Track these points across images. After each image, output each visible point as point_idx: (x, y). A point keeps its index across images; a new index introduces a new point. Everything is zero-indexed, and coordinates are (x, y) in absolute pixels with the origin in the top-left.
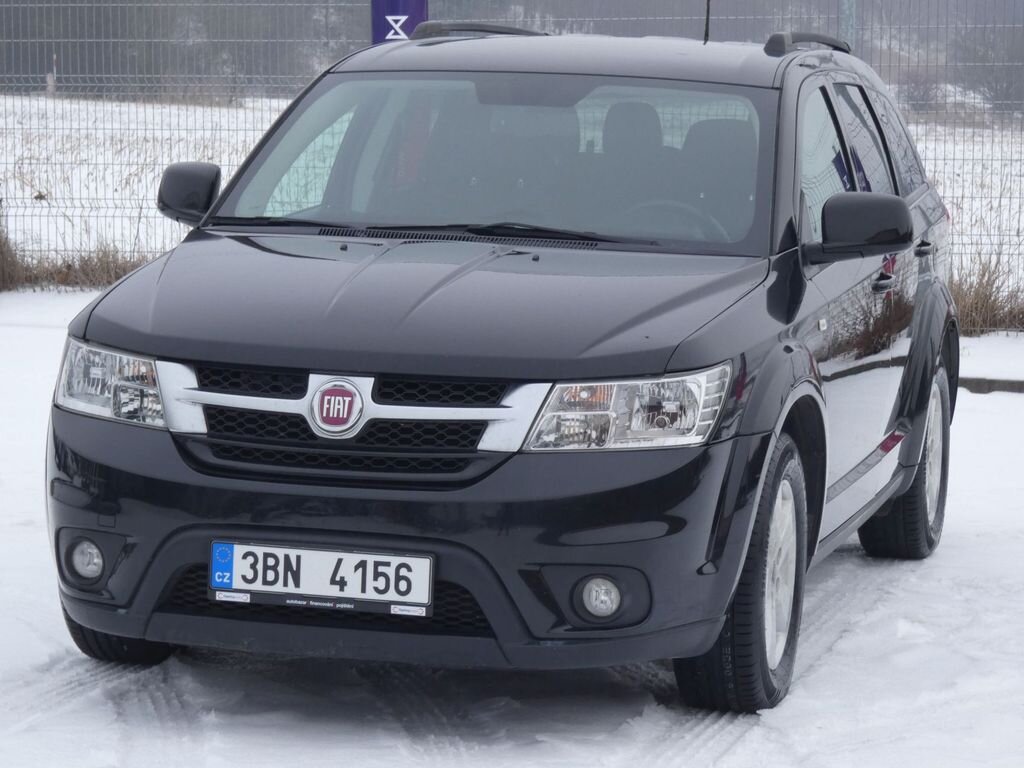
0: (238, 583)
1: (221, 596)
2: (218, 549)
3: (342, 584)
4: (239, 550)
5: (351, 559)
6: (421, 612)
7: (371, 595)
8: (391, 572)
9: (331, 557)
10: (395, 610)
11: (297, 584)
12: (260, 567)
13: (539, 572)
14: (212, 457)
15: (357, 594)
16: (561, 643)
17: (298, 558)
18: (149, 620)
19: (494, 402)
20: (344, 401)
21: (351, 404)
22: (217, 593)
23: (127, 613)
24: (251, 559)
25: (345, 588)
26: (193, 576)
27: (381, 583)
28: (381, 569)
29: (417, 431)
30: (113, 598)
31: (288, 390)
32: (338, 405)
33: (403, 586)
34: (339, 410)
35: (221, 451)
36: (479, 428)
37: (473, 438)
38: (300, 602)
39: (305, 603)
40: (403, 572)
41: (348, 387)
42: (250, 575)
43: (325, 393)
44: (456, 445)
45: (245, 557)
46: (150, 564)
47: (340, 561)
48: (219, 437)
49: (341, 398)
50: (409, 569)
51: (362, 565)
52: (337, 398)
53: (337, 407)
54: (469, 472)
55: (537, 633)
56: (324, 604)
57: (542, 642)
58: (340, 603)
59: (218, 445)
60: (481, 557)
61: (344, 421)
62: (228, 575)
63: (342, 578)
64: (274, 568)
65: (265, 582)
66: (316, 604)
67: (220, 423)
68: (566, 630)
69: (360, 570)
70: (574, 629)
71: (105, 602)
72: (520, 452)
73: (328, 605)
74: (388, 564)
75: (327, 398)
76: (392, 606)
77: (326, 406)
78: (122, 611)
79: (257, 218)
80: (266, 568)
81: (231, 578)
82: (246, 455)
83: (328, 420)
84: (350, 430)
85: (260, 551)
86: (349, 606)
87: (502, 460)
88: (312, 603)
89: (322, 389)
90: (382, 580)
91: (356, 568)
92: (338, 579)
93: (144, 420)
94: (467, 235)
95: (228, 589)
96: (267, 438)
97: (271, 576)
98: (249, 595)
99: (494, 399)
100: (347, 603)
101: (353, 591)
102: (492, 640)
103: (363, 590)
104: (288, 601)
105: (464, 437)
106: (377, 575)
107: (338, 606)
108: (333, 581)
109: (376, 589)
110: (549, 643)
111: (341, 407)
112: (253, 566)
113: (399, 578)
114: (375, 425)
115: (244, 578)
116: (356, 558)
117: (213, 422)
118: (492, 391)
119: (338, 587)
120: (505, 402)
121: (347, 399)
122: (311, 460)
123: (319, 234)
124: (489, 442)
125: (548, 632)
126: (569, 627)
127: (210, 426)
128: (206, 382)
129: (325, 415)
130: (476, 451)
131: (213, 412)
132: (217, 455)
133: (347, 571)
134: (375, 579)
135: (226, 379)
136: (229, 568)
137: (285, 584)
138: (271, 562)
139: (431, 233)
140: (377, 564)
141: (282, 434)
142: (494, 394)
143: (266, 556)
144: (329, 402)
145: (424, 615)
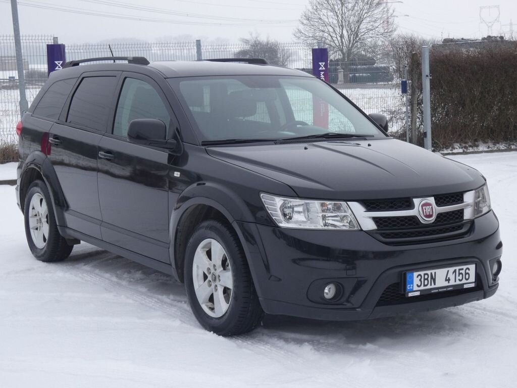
0: (415, 288)
1: (410, 295)
2: (408, 275)
4: (416, 274)
6: (473, 285)
7: (458, 282)
8: (463, 272)
10: (466, 286)
11: (435, 284)
12: (422, 280)
17: (435, 273)
24: (419, 277)
25: (450, 282)
28: (461, 272)
40: (467, 271)
45: (417, 277)
47: (448, 271)
48: (383, 230)
50: (469, 270)
59: (384, 233)
61: (430, 216)
63: (449, 278)
64: (427, 279)
65: (425, 286)
67: (381, 224)
74: (462, 269)
75: (424, 207)
77: (425, 211)
80: (425, 279)
81: (413, 287)
85: (422, 273)
88: (440, 290)
90: (461, 275)
97: (426, 283)
101: (452, 283)
106: (459, 274)
108: (446, 280)
112: (420, 280)
115: (417, 285)
121: (431, 207)
127: (378, 226)
128: (369, 208)
132: (384, 237)
134: (459, 276)
135: (378, 205)
137: (431, 285)
143: (425, 274)
144: (425, 209)
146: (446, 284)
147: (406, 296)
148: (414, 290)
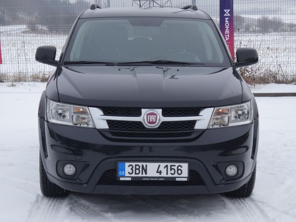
1: (121, 179)
2: (120, 164)
3: (160, 172)
4: (127, 164)
5: (163, 165)
6: (186, 179)
7: (169, 175)
8: (176, 168)
9: (157, 165)
10: (177, 179)
11: (146, 174)
12: (134, 169)
13: (217, 165)
14: (112, 136)
15: (165, 175)
16: (223, 185)
17: (146, 165)
18: (95, 187)
19: (197, 114)
20: (154, 117)
21: (156, 117)
22: (120, 178)
23: (87, 185)
24: (131, 167)
26: (108, 173)
27: (173, 172)
28: (172, 167)
29: (176, 124)
30: (81, 181)
31: (134, 114)
32: (152, 118)
33: (180, 172)
34: (153, 119)
35: (114, 134)
36: (194, 122)
37: (192, 125)
38: (147, 179)
39: (149, 179)
40: (180, 168)
41: (155, 112)
42: (131, 172)
43: (148, 115)
44: (187, 128)
45: (129, 166)
46: (95, 170)
47: (159, 166)
49: (153, 116)
50: (181, 167)
51: (167, 166)
52: (152, 116)
53: (152, 119)
54: (193, 136)
55: (216, 183)
56: (155, 179)
57: (218, 185)
58: (160, 178)
60: (201, 162)
61: (155, 123)
62: (124, 172)
63: (160, 171)
64: (139, 169)
66: (152, 179)
67: (113, 125)
68: (225, 181)
69: (166, 168)
70: (226, 181)
71: (78, 182)
72: (207, 129)
73: (156, 179)
74: (175, 166)
75: (148, 116)
76: (176, 178)
77: (149, 118)
78: (85, 185)
79: (80, 62)
80: (136, 169)
81: (124, 173)
82: (123, 134)
83: (149, 123)
84: (156, 126)
85: (134, 164)
86: (163, 179)
87: (203, 132)
88: (151, 179)
89: (147, 113)
91: (165, 167)
92: (159, 171)
93: (80, 125)
94: (151, 64)
95: (124, 176)
96: (129, 129)
98: (131, 178)
99: (197, 113)
100: (162, 178)
101: (164, 174)
102: (205, 186)
103: (167, 174)
104: (143, 179)
105: (190, 125)
106: (171, 169)
107: (159, 179)
108: (157, 172)
109: (171, 174)
110: (220, 186)
111: (153, 118)
112: (132, 169)
113: (178, 170)
114: (164, 124)
115: (129, 173)
116: (165, 164)
117: (110, 125)
118: (196, 111)
119: (159, 174)
120: (200, 114)
121: (155, 116)
122: (144, 135)
123: (106, 66)
124: (197, 126)
125: (220, 182)
126: (225, 180)
127: (109, 126)
128: (106, 113)
129: (148, 121)
130: (194, 129)
131: (109, 122)
132: (113, 135)
133: (162, 168)
134: (171, 170)
136: (124, 170)
137: (142, 174)
138: (137, 167)
139: (140, 64)
140: (171, 166)
141: (134, 128)
142: (197, 112)
143: (136, 165)
144: (149, 117)
145: (186, 180)
146: (158, 175)
147: (118, 179)
148: (126, 176)
